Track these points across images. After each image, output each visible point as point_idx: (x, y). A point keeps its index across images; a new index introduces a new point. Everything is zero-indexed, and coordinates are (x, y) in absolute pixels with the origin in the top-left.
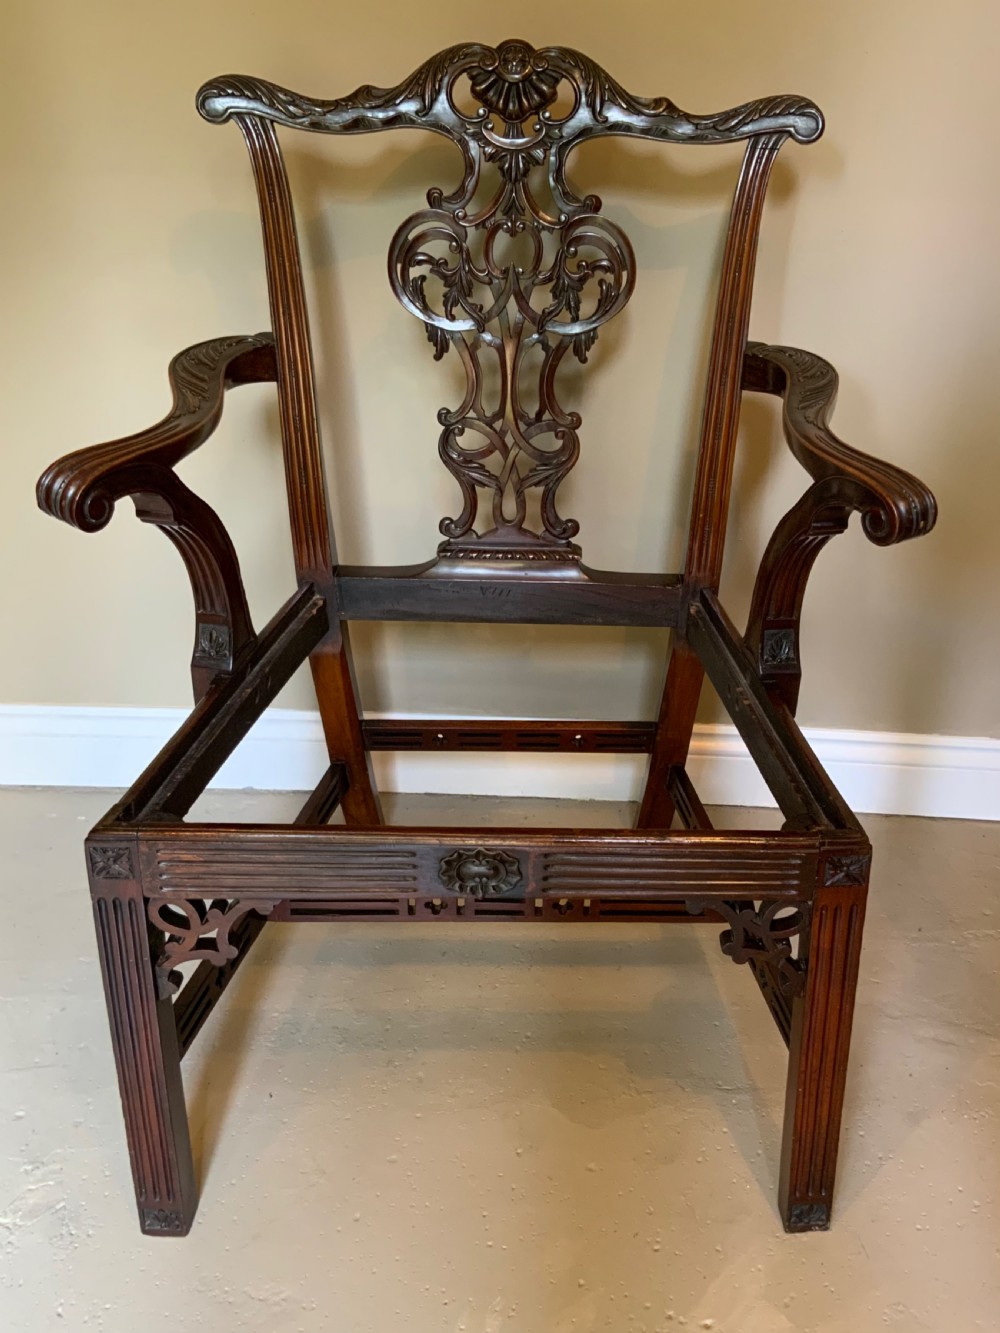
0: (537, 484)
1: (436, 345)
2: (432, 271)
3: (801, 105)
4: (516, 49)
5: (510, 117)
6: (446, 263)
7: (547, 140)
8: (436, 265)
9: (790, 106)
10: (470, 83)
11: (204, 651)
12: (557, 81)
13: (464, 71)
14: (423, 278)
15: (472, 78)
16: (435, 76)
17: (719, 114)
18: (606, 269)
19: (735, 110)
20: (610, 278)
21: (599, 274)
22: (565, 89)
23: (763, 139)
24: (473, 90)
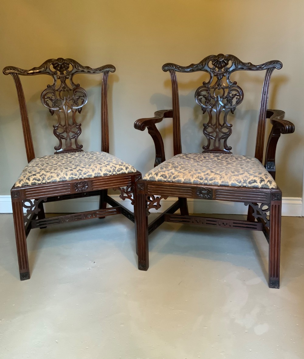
0: (223, 139)
1: (203, 111)
2: (203, 97)
3: (277, 62)
4: (221, 55)
5: (219, 68)
6: (206, 95)
7: (226, 72)
8: (204, 96)
9: (275, 62)
10: (212, 62)
11: (157, 162)
12: (228, 61)
13: (211, 60)
14: (201, 98)
15: (212, 61)
16: (205, 61)
17: (260, 65)
18: (238, 96)
19: (264, 64)
20: (238, 97)
21: (236, 97)
22: (230, 62)
23: (270, 69)
24: (212, 63)
